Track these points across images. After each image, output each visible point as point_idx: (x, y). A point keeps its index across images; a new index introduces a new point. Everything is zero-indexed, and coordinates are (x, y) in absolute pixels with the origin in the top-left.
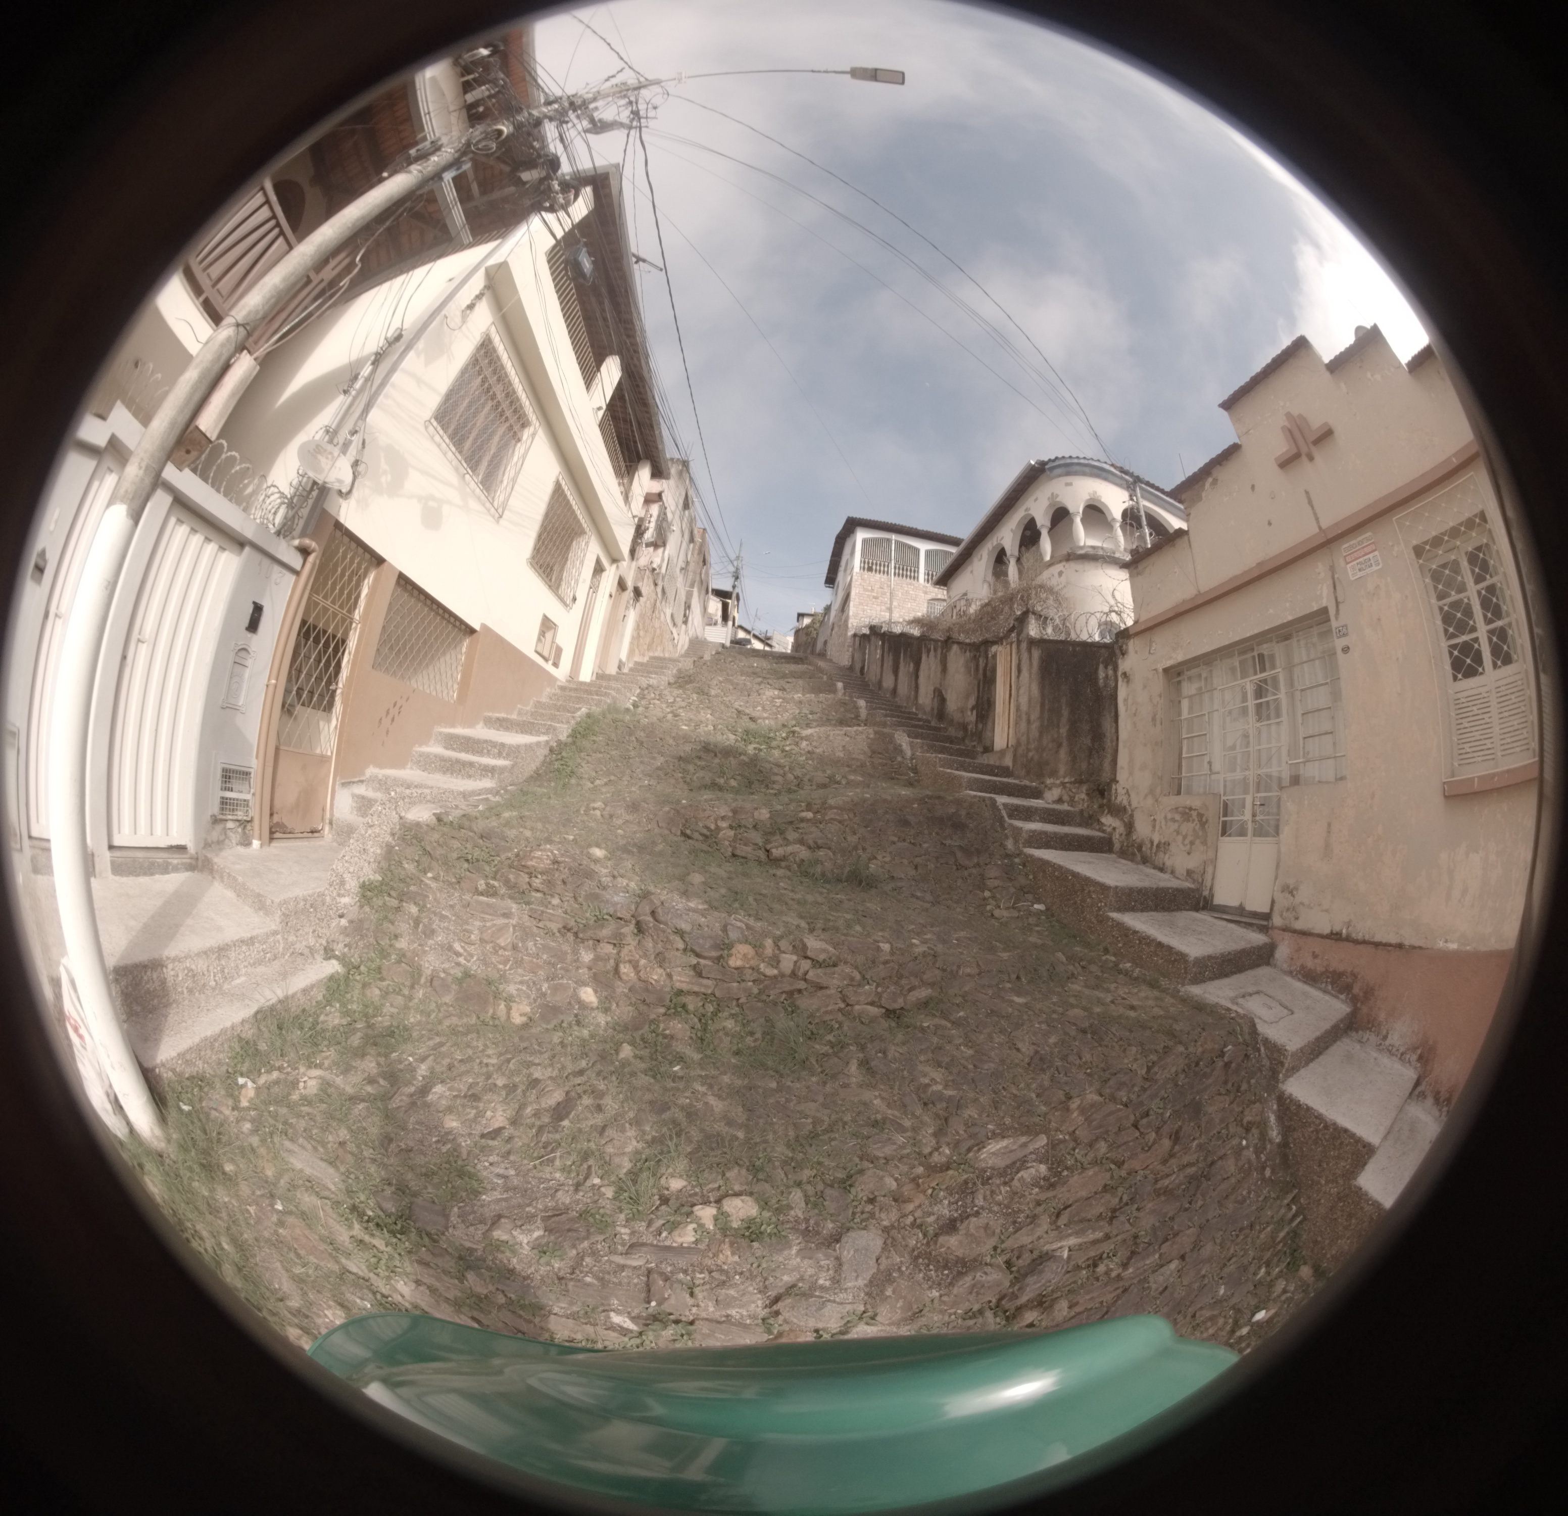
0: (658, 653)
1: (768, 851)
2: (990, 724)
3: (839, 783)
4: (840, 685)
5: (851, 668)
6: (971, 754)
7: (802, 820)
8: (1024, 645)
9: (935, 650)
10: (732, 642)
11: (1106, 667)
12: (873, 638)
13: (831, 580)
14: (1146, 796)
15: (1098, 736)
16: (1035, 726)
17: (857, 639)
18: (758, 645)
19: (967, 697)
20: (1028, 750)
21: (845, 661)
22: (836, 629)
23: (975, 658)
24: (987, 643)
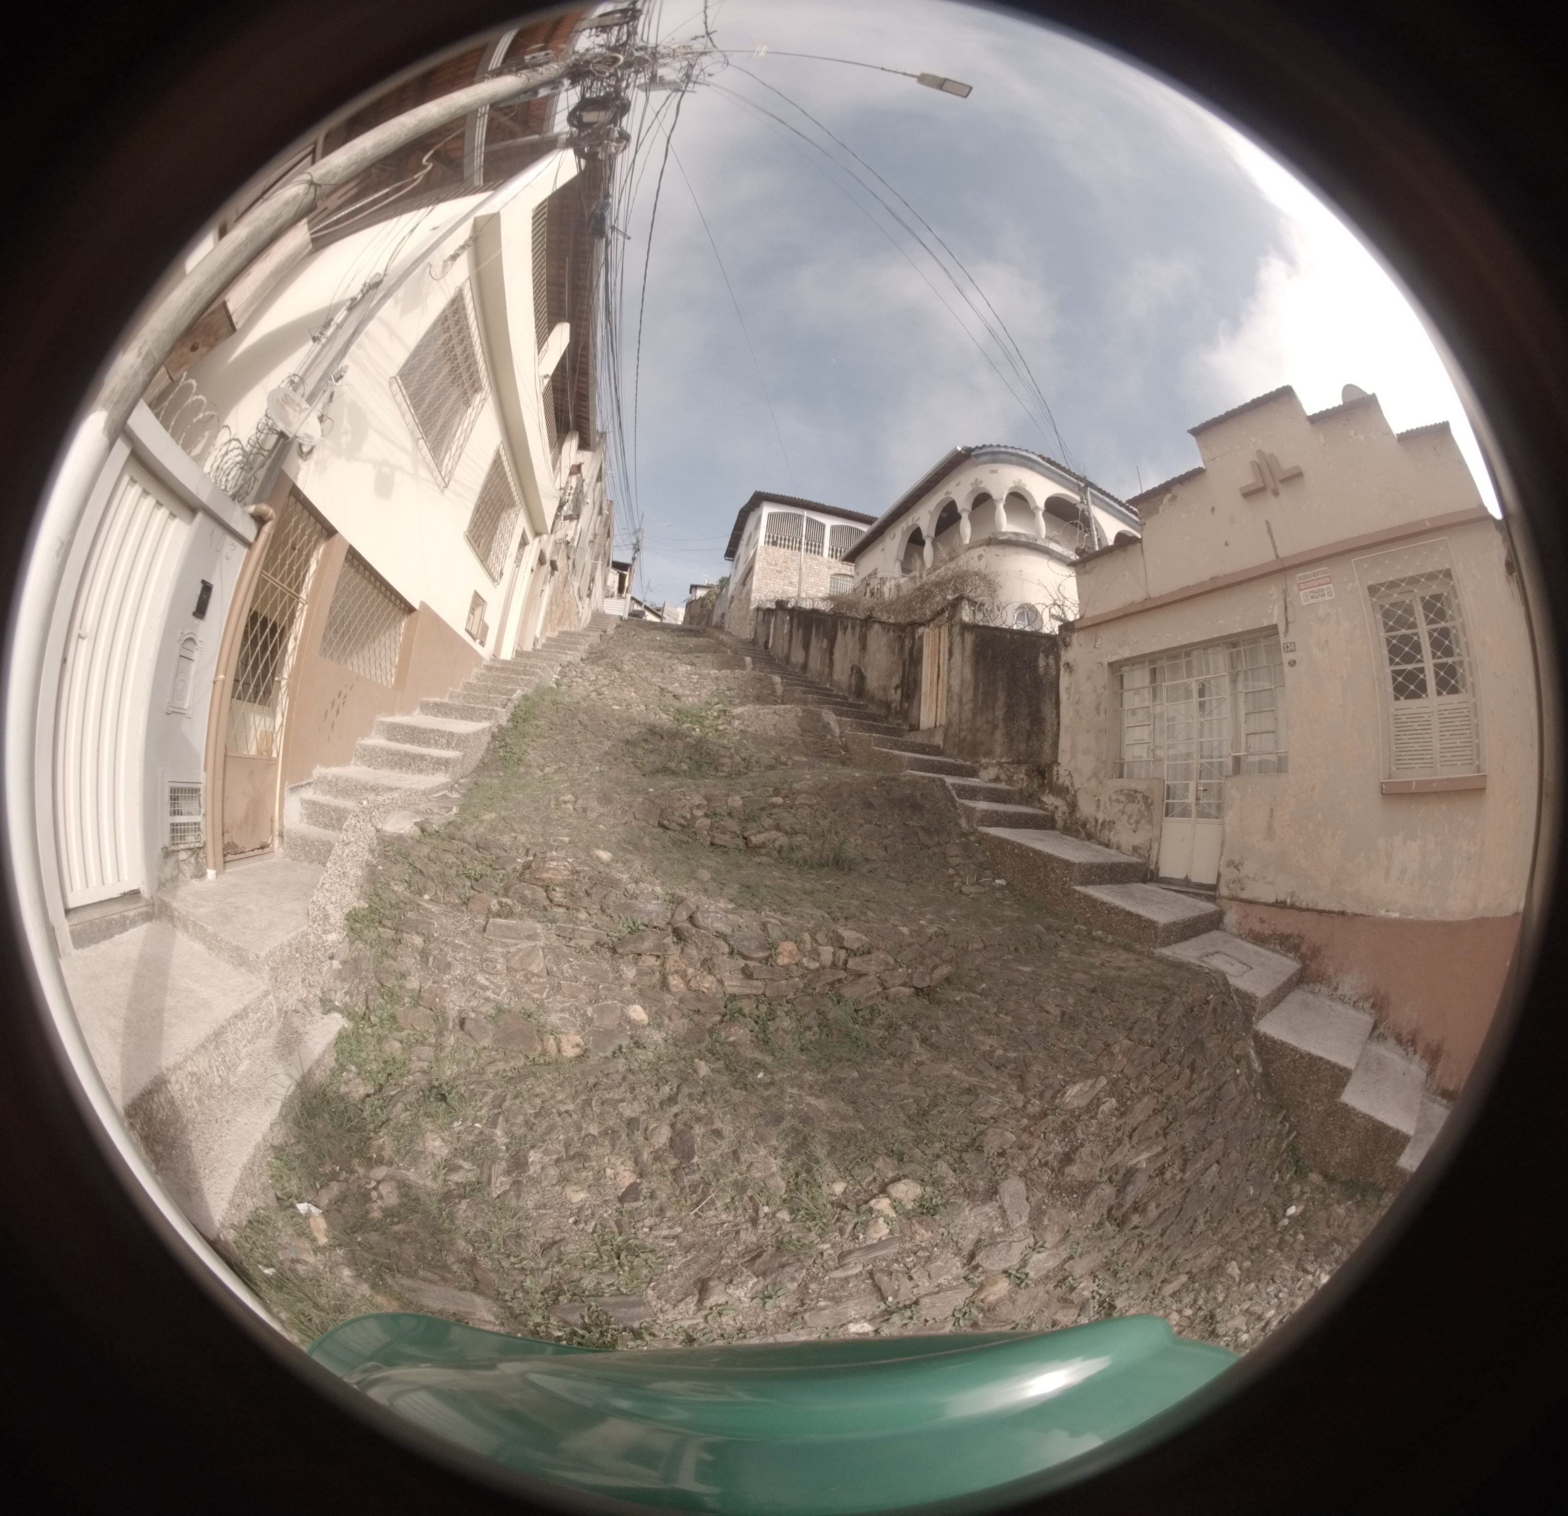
0: (566, 628)
1: (745, 838)
2: (916, 703)
3: (785, 764)
4: (748, 660)
5: (754, 642)
6: (895, 732)
7: (774, 806)
8: (956, 630)
9: (853, 628)
10: (630, 614)
11: (1047, 656)
12: (780, 613)
13: (731, 553)
14: (1089, 779)
15: (1037, 720)
16: (968, 707)
17: (761, 613)
18: (650, 617)
19: (890, 676)
20: (961, 730)
21: (747, 633)
22: (736, 602)
23: (901, 639)
24: (914, 625)
